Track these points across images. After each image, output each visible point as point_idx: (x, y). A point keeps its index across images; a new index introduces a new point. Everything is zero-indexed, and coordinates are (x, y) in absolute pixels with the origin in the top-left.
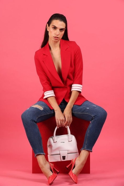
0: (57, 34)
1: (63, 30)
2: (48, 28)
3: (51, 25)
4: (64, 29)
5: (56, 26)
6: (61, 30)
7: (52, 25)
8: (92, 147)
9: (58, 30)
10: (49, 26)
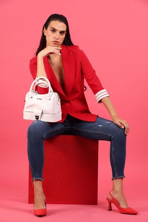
0: (56, 37)
1: (64, 34)
2: (45, 32)
3: (49, 28)
4: (64, 31)
5: (56, 28)
6: (62, 32)
7: (51, 28)
8: (123, 172)
9: (58, 33)
10: (46, 29)
